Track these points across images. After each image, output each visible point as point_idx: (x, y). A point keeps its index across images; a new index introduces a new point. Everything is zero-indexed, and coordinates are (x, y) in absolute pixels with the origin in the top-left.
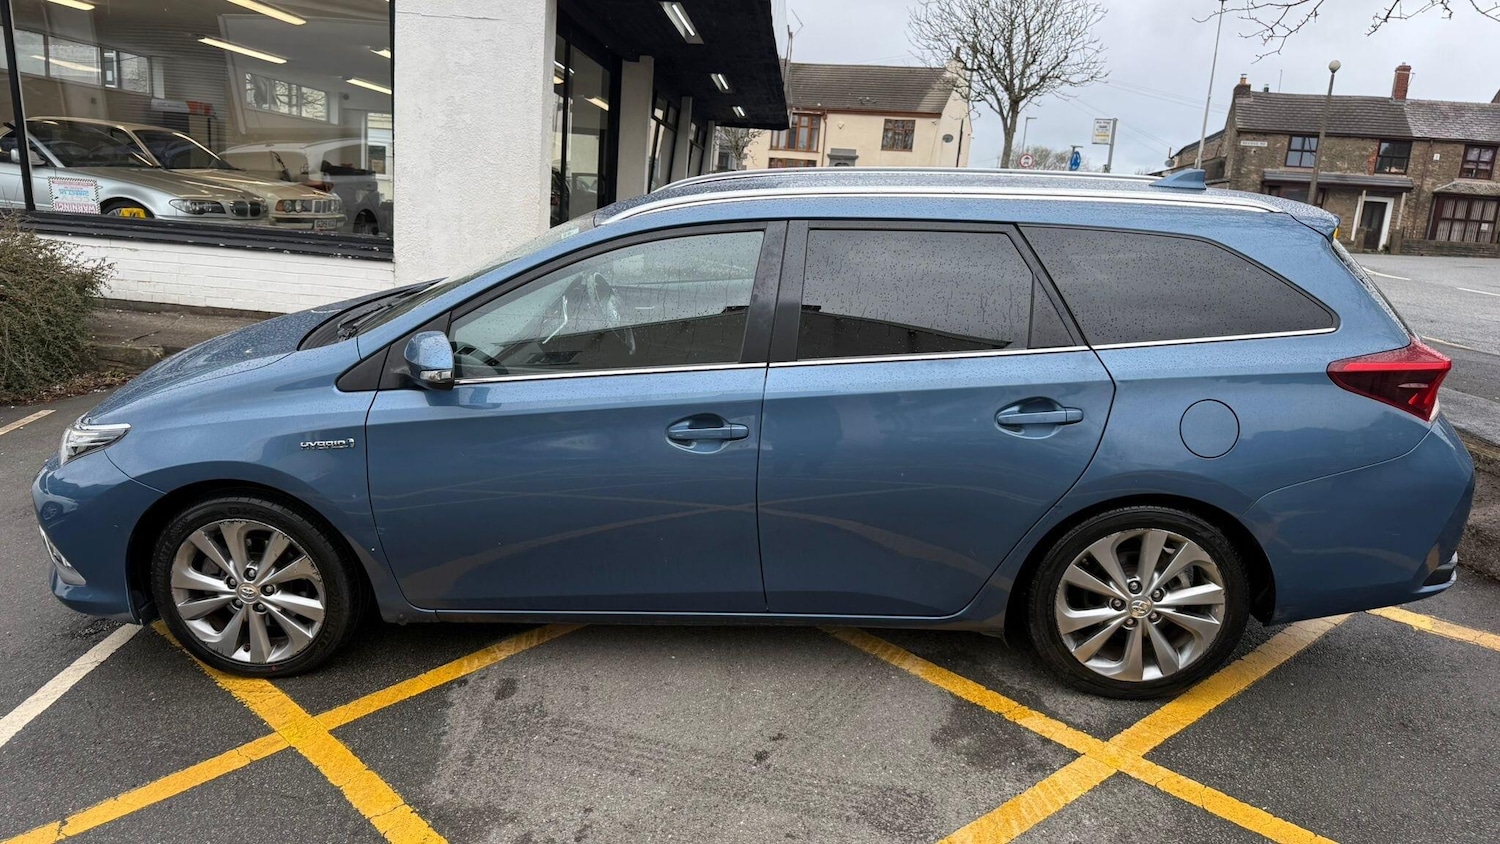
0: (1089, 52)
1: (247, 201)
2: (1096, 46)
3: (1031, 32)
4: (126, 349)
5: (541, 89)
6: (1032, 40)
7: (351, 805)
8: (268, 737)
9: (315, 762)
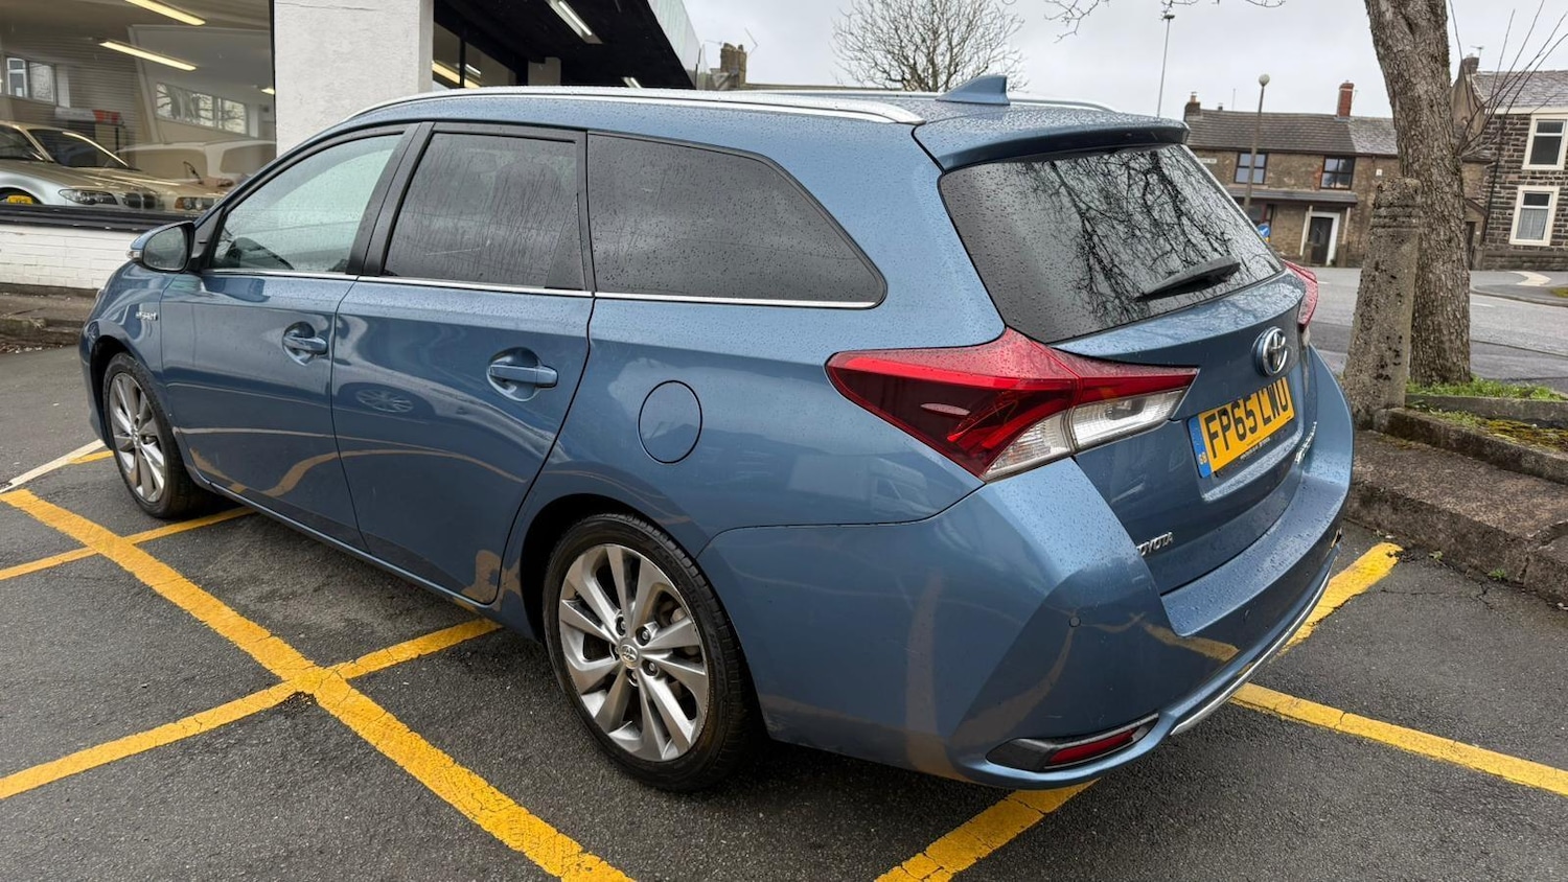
0: (1009, 62)
1: (140, 194)
2: (1016, 57)
3: (954, 44)
4: (7, 321)
5: (417, 75)
6: (955, 51)
7: (139, 580)
8: (80, 550)
9: (116, 561)
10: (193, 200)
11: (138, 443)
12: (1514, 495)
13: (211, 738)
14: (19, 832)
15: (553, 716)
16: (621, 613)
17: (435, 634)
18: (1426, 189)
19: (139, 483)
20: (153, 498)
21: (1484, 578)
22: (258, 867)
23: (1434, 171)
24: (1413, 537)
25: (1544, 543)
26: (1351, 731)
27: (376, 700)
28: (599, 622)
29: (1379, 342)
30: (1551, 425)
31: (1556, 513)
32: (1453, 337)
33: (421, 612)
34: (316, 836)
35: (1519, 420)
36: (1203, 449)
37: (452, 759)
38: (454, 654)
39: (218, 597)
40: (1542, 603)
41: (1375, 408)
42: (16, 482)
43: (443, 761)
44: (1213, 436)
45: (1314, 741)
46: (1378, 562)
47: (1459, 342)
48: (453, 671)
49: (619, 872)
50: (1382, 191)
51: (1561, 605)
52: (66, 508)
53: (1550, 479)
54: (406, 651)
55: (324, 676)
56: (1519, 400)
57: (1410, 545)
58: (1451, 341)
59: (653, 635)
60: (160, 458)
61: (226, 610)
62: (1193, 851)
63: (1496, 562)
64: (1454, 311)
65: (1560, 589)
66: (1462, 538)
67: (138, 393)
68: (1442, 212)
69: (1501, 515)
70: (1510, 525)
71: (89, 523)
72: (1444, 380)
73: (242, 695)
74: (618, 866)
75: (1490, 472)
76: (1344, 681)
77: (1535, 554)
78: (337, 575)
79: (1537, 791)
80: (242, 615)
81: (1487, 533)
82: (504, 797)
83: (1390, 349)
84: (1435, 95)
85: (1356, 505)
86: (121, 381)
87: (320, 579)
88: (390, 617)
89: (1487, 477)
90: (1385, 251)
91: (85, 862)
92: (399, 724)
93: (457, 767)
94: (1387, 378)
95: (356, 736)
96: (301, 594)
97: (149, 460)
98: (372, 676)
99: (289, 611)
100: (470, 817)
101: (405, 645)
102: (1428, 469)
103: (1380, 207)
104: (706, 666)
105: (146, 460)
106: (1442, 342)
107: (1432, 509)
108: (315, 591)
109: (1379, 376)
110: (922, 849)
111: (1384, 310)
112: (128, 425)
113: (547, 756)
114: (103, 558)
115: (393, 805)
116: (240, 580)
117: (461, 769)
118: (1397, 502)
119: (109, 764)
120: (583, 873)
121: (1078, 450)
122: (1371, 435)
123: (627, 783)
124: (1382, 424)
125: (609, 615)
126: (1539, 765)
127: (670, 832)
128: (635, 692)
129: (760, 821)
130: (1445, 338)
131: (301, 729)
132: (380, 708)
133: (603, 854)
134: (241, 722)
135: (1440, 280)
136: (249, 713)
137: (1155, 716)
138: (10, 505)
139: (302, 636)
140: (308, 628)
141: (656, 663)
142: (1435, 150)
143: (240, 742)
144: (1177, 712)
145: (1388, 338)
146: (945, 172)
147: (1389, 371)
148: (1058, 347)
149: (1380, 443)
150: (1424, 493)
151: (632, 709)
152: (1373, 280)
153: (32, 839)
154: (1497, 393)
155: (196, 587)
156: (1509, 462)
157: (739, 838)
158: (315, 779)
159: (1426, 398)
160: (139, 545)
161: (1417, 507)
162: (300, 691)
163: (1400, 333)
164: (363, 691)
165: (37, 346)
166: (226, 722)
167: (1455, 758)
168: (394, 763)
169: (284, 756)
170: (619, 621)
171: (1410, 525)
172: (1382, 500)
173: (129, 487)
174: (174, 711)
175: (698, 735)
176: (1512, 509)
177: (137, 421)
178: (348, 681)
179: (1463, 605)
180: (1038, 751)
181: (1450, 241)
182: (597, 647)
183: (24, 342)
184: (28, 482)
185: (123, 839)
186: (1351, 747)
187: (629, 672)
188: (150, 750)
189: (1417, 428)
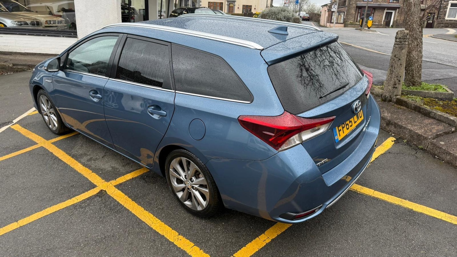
1: (35, 21)
4: (2, 65)
7: (54, 155)
8: (37, 145)
9: (47, 149)
10: (50, 21)
11: (49, 114)
12: (427, 124)
13: (81, 204)
14: (36, 232)
15: (169, 195)
16: (186, 174)
17: (136, 171)
18: (412, 30)
19: (50, 124)
20: (54, 129)
21: (417, 148)
22: (98, 241)
23: (414, 25)
24: (399, 135)
25: (434, 139)
26: (376, 196)
27: (122, 192)
28: (180, 175)
29: (395, 78)
30: (441, 99)
31: (438, 131)
32: (417, 73)
33: (131, 164)
34: (111, 232)
35: (432, 98)
36: (337, 135)
37: (144, 209)
38: (142, 177)
39: (76, 160)
40: (431, 156)
41: (392, 96)
42: (15, 121)
43: (141, 210)
44: (339, 131)
45: (366, 199)
46: (389, 143)
47: (418, 74)
48: (142, 182)
49: (188, 240)
50: (398, 34)
51: (436, 156)
52: (30, 131)
53: (438, 120)
54: (129, 177)
55: (108, 185)
56: (433, 92)
57: (398, 138)
58: (416, 74)
59: (194, 180)
60: (56, 119)
61: (79, 164)
62: (332, 232)
63: (421, 144)
64: (417, 65)
65: (436, 152)
66: (412, 136)
67: (48, 101)
68: (416, 37)
69: (423, 131)
70: (425, 134)
71: (37, 136)
72: (414, 85)
73: (87, 191)
74: (188, 239)
75: (421, 117)
76: (376, 181)
77: (431, 142)
78: (107, 153)
79: (421, 214)
80: (84, 166)
81: (419, 136)
82: (158, 220)
83: (397, 80)
84: (416, 2)
85: (385, 125)
86: (42, 97)
87: (103, 154)
88: (123, 166)
89: (421, 118)
90: (398, 52)
91: (54, 240)
92: (129, 199)
93: (145, 211)
94: (396, 88)
95: (118, 203)
96: (99, 159)
97: (52, 119)
98: (121, 184)
99: (96, 164)
100: (150, 225)
101: (128, 175)
102: (405, 116)
103: (397, 39)
104: (208, 189)
105: (51, 119)
106: (413, 74)
107: (405, 128)
108: (102, 158)
109: (394, 87)
110: (264, 232)
111: (396, 69)
112: (45, 109)
113: (168, 207)
114: (43, 148)
115: (130, 222)
116: (81, 154)
117: (146, 212)
118: (396, 125)
119: (55, 212)
120: (179, 241)
121: (302, 142)
122: (391, 104)
123: (189, 215)
124: (394, 101)
125: (183, 174)
126: (423, 206)
127: (201, 229)
128: (190, 193)
129: (223, 225)
130: (414, 73)
131: (104, 201)
132: (123, 194)
133: (184, 235)
134: (88, 199)
135: (414, 56)
136: (89, 196)
137: (321, 205)
138: (14, 130)
139: (101, 172)
140: (102, 170)
141: (195, 187)
142: (415, 18)
143: (89, 205)
144: (327, 203)
145: (397, 76)
146: (269, 66)
147: (397, 86)
148: (298, 115)
149: (393, 107)
150: (403, 123)
151: (190, 196)
152: (394, 60)
153: (40, 234)
154: (427, 89)
155: (70, 157)
156: (427, 114)
157: (218, 230)
158: (109, 216)
159: (408, 91)
160: (52, 143)
161: (401, 127)
162: (102, 189)
163: (400, 75)
164: (119, 189)
165: (12, 72)
166: (84, 199)
167: (401, 204)
168: (129, 210)
169: (100, 209)
170: (185, 176)
171: (399, 132)
172: (392, 124)
173: (47, 125)
174: (70, 196)
175: (207, 205)
176: (426, 129)
177: (48, 108)
178: (114, 186)
179: (410, 157)
180: (292, 216)
181: (417, 45)
182: (180, 181)
183: (7, 71)
184: (18, 121)
185: (63, 233)
186: (375, 201)
187: (188, 189)
188: (66, 208)
189: (403, 103)
